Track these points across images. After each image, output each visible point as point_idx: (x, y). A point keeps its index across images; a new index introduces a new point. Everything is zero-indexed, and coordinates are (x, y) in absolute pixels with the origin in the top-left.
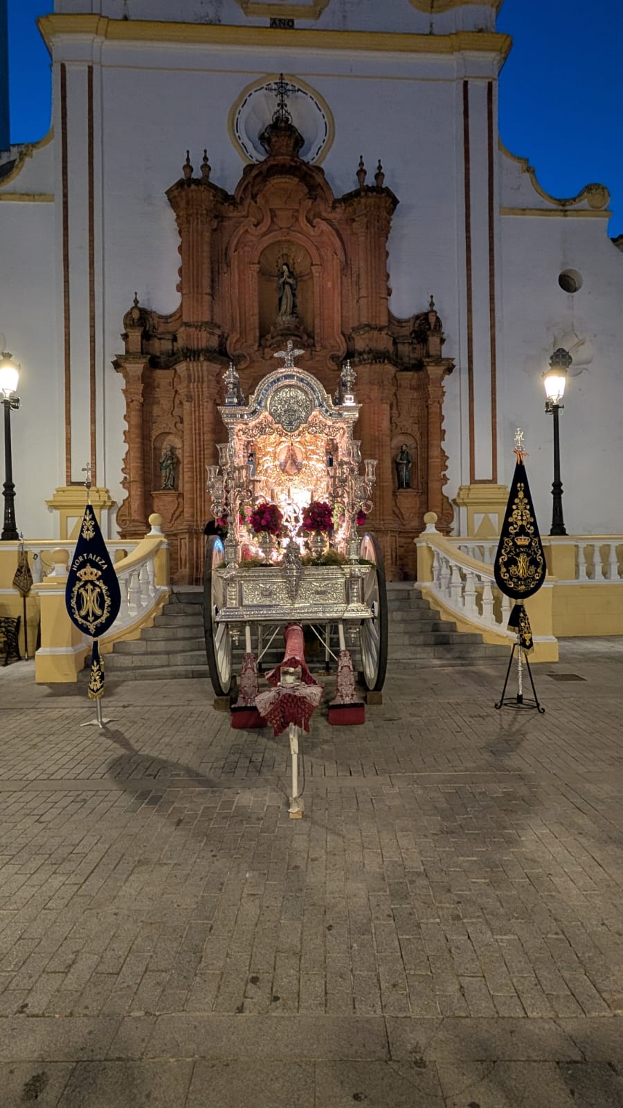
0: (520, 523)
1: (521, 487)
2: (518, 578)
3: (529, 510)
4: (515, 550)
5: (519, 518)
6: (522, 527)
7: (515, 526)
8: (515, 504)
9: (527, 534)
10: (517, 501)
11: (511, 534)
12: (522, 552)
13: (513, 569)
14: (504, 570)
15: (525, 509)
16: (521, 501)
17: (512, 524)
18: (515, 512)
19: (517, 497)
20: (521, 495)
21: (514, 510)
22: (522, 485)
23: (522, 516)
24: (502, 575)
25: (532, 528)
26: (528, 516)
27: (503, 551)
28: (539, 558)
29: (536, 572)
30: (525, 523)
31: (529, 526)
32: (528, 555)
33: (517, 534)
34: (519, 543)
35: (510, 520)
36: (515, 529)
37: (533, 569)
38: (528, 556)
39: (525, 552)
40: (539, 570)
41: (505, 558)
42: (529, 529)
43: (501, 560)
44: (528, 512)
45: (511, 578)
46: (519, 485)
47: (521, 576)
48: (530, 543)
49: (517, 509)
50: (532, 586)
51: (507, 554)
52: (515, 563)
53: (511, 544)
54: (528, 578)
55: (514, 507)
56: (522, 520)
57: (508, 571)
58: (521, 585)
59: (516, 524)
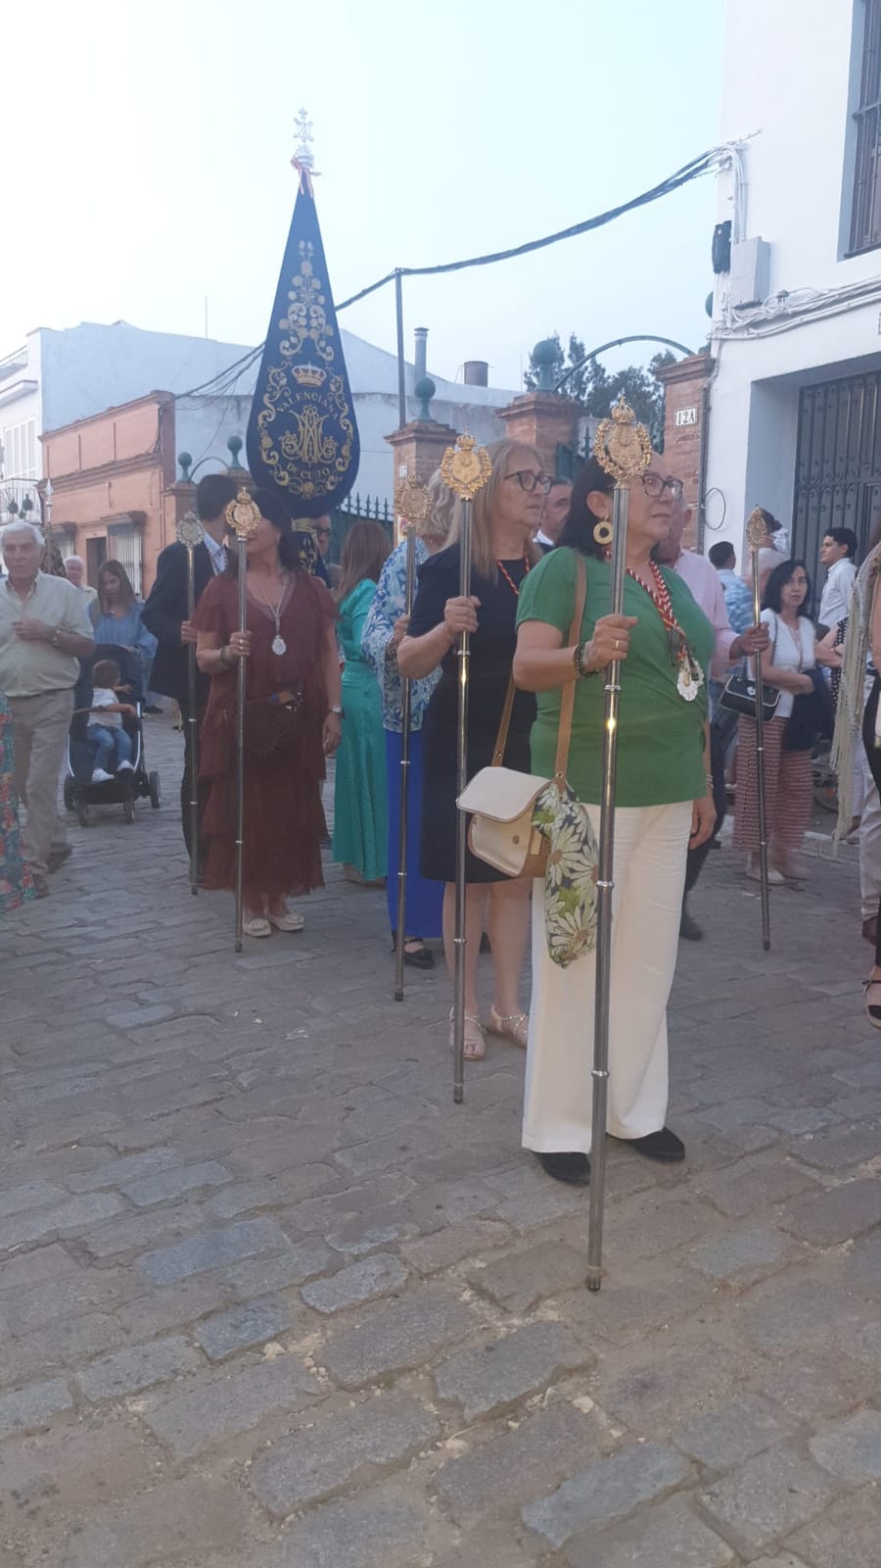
0: (303, 333)
1: (306, 249)
2: (299, 463)
3: (322, 306)
4: (294, 398)
5: (303, 322)
6: (308, 341)
7: (293, 340)
8: (295, 289)
9: (320, 362)
10: (297, 281)
11: (285, 358)
12: (308, 402)
13: (288, 439)
14: (267, 442)
15: (316, 302)
16: (307, 283)
17: (285, 335)
18: (294, 307)
19: (298, 272)
20: (307, 268)
21: (292, 302)
22: (310, 245)
23: (308, 317)
24: (264, 456)
25: (329, 349)
26: (322, 321)
27: (266, 400)
28: (344, 422)
29: (339, 454)
30: (314, 335)
31: (323, 344)
32: (322, 411)
33: (298, 359)
34: (300, 380)
35: (283, 324)
36: (293, 346)
37: (331, 443)
38: (321, 414)
39: (314, 403)
40: (345, 451)
41: (271, 414)
42: (323, 350)
43: (260, 421)
44: (321, 311)
45: (283, 462)
46: (302, 244)
47: (306, 459)
48: (326, 384)
49: (299, 300)
50: (330, 488)
51: (275, 404)
52: (294, 429)
53: (284, 382)
54: (321, 465)
55: (292, 295)
56: (308, 327)
57: (277, 446)
58: (307, 480)
59: (295, 334)
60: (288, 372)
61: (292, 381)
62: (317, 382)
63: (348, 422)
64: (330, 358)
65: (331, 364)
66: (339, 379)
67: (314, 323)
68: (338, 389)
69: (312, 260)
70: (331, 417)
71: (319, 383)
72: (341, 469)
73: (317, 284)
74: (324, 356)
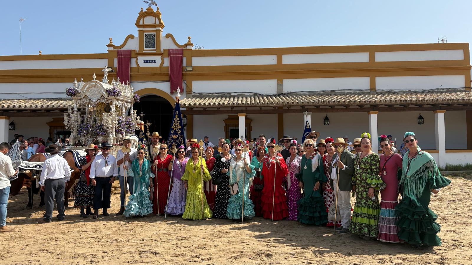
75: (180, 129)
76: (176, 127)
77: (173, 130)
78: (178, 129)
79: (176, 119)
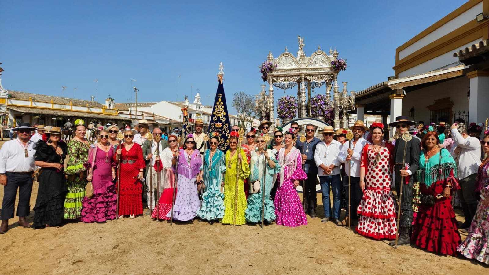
60: (214, 124)
61: (215, 126)
62: (220, 126)
63: (228, 134)
64: (225, 120)
65: (224, 121)
66: (227, 125)
67: (220, 113)
68: (226, 127)
69: (221, 98)
70: (223, 134)
71: (220, 127)
72: (226, 145)
73: (222, 103)
74: (223, 120)
75: (224, 116)
76: (219, 114)
77: (216, 117)
78: (222, 116)
79: (220, 103)
